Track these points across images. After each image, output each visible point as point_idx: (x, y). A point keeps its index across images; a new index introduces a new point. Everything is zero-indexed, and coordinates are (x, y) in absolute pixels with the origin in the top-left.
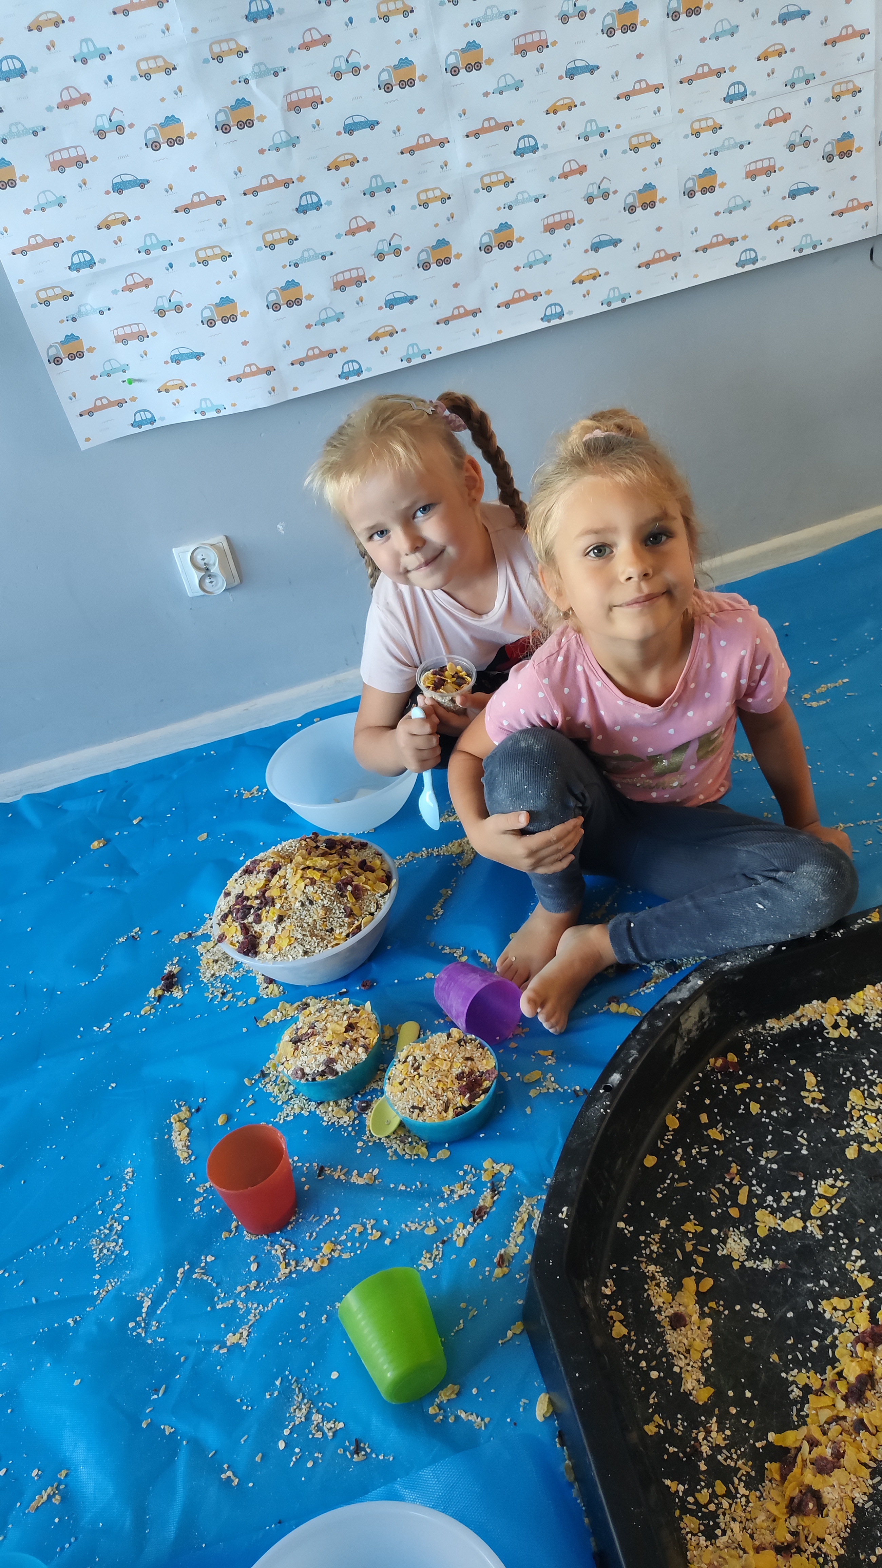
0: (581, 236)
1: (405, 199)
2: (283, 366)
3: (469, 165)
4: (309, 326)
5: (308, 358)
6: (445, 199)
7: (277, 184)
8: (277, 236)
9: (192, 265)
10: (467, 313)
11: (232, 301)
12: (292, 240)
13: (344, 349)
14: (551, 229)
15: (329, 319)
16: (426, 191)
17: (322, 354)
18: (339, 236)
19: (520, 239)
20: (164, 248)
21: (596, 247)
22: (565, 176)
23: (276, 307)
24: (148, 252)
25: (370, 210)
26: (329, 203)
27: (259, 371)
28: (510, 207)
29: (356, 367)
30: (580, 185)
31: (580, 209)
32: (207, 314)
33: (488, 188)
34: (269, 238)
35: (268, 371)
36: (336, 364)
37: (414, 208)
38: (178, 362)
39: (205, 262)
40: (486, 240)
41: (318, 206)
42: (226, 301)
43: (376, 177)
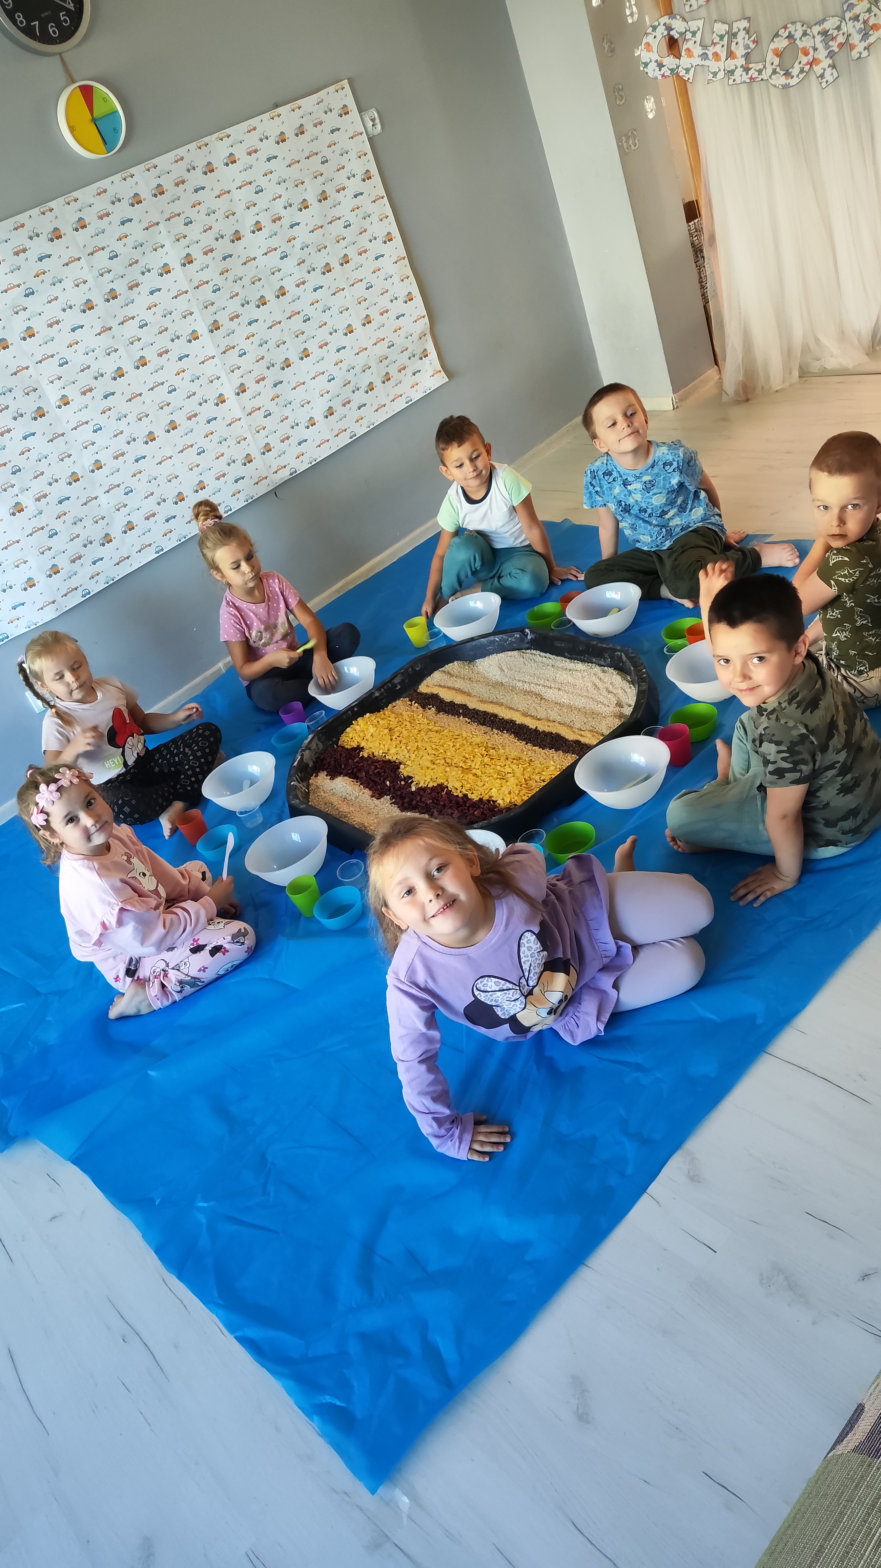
1: (88, 522)
2: (59, 599)
4: (65, 580)
5: (68, 593)
6: (103, 518)
7: (39, 529)
8: (44, 549)
9: (13, 569)
10: (125, 559)
11: (33, 578)
12: (50, 548)
13: (81, 586)
14: (147, 518)
15: (72, 575)
16: (95, 517)
17: (73, 590)
18: (67, 543)
19: (137, 526)
21: (167, 521)
22: (146, 498)
23: (50, 576)
25: (77, 530)
26: (60, 531)
27: (49, 604)
28: (129, 515)
29: (89, 591)
30: (153, 499)
31: (157, 509)
32: (23, 586)
33: (118, 510)
34: (41, 550)
35: (53, 603)
36: (79, 592)
37: (92, 524)
38: (15, 609)
39: (18, 566)
40: (123, 529)
41: (56, 534)
42: (30, 579)
43: (75, 517)
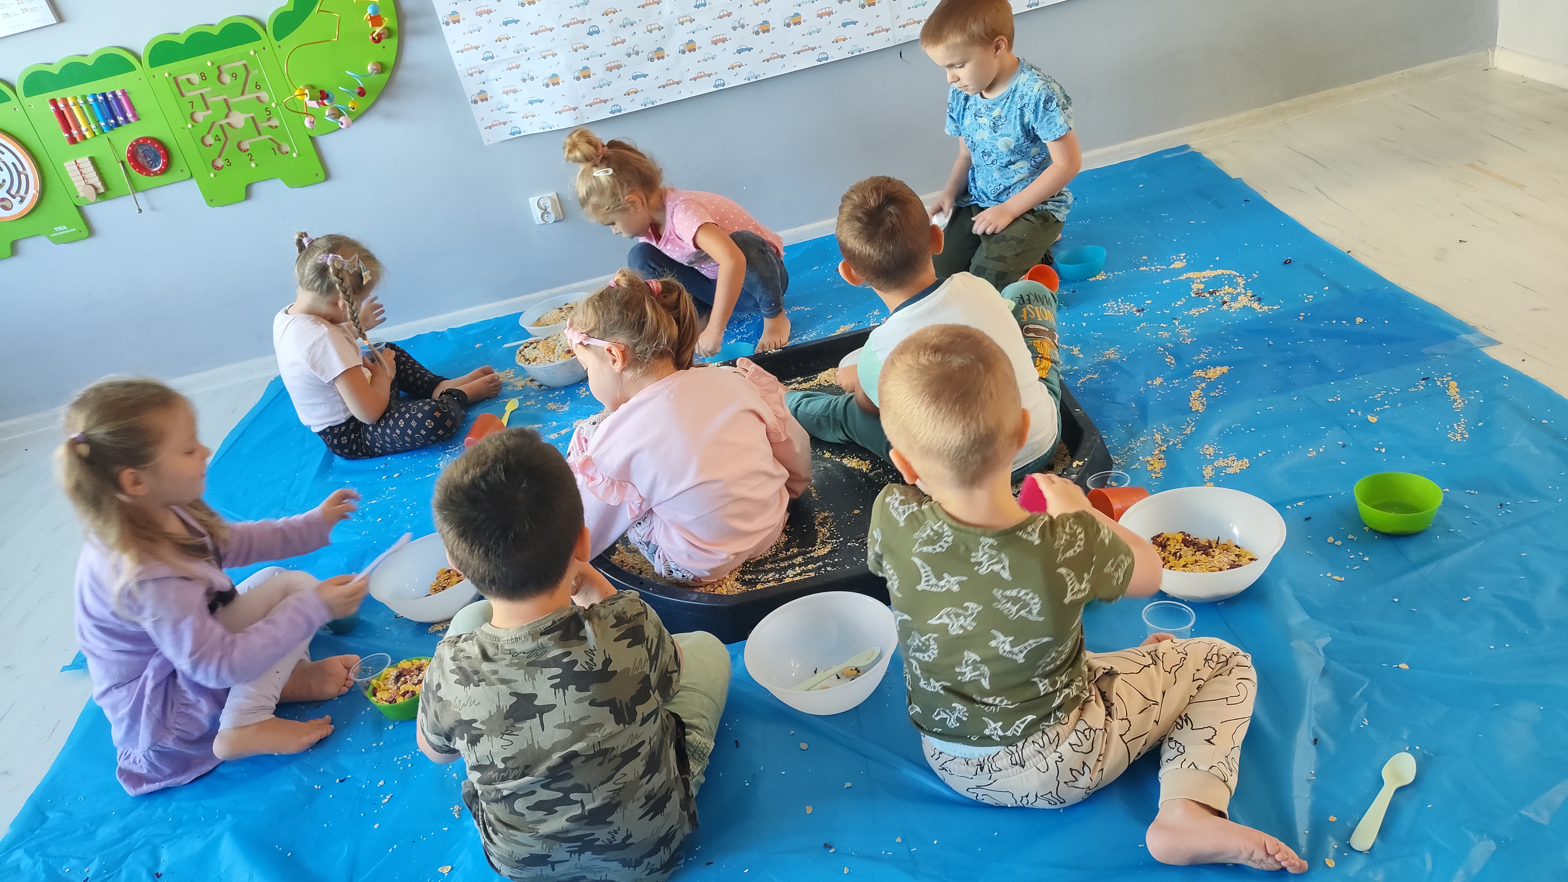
0: (731, 46)
1: (640, 29)
2: (582, 107)
3: (672, 13)
4: (594, 88)
5: (594, 103)
6: (660, 28)
7: (578, 22)
8: (578, 46)
9: (539, 59)
10: (674, 83)
11: (557, 76)
12: (585, 48)
13: (612, 99)
14: (715, 43)
15: (604, 85)
16: (651, 25)
17: (601, 101)
18: (608, 46)
19: (699, 48)
20: (526, 51)
21: (739, 52)
22: (721, 17)
23: (578, 79)
24: (518, 52)
25: (623, 34)
26: (603, 31)
27: (570, 109)
28: (694, 32)
29: (619, 108)
30: (729, 22)
31: (730, 33)
32: (546, 82)
33: (682, 24)
34: (575, 47)
35: (574, 109)
36: (608, 107)
37: (645, 33)
38: (532, 104)
39: (545, 57)
40: (682, 48)
41: (598, 32)
42: (554, 76)
43: (626, 19)
